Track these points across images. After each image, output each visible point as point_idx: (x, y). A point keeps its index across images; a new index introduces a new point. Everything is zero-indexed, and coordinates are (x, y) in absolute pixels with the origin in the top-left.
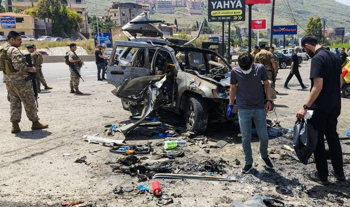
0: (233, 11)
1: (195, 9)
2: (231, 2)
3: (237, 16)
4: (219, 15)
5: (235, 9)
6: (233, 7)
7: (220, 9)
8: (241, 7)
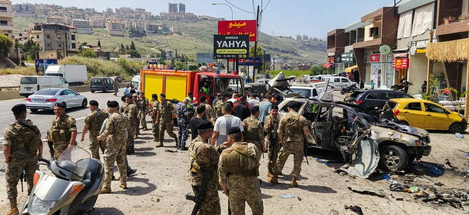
0: (238, 50)
1: (116, 30)
2: (236, 42)
3: (242, 54)
4: (224, 53)
5: (240, 48)
6: (238, 46)
7: (225, 48)
8: (246, 46)
